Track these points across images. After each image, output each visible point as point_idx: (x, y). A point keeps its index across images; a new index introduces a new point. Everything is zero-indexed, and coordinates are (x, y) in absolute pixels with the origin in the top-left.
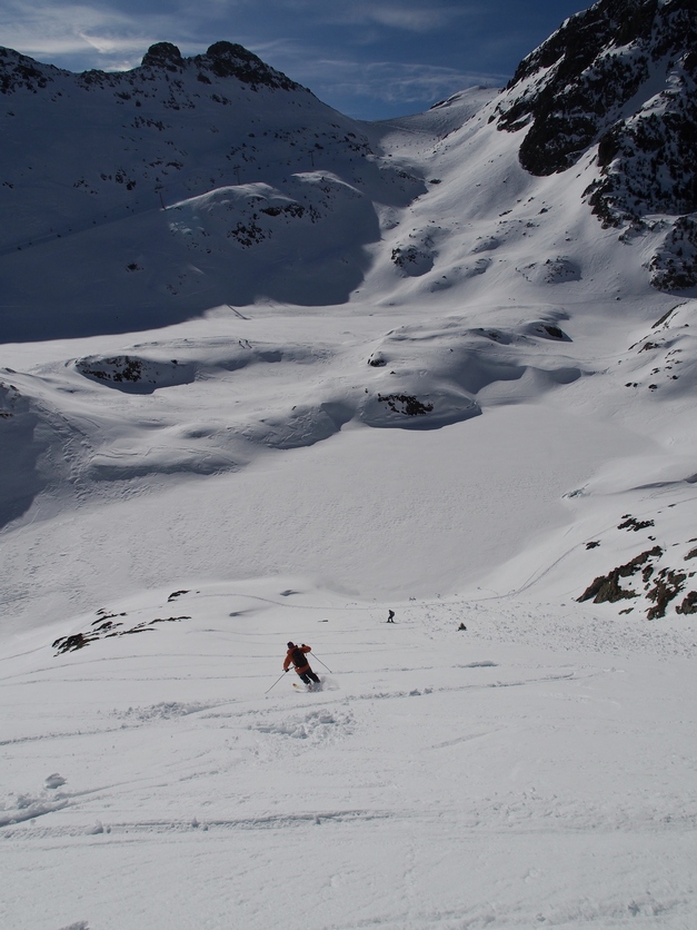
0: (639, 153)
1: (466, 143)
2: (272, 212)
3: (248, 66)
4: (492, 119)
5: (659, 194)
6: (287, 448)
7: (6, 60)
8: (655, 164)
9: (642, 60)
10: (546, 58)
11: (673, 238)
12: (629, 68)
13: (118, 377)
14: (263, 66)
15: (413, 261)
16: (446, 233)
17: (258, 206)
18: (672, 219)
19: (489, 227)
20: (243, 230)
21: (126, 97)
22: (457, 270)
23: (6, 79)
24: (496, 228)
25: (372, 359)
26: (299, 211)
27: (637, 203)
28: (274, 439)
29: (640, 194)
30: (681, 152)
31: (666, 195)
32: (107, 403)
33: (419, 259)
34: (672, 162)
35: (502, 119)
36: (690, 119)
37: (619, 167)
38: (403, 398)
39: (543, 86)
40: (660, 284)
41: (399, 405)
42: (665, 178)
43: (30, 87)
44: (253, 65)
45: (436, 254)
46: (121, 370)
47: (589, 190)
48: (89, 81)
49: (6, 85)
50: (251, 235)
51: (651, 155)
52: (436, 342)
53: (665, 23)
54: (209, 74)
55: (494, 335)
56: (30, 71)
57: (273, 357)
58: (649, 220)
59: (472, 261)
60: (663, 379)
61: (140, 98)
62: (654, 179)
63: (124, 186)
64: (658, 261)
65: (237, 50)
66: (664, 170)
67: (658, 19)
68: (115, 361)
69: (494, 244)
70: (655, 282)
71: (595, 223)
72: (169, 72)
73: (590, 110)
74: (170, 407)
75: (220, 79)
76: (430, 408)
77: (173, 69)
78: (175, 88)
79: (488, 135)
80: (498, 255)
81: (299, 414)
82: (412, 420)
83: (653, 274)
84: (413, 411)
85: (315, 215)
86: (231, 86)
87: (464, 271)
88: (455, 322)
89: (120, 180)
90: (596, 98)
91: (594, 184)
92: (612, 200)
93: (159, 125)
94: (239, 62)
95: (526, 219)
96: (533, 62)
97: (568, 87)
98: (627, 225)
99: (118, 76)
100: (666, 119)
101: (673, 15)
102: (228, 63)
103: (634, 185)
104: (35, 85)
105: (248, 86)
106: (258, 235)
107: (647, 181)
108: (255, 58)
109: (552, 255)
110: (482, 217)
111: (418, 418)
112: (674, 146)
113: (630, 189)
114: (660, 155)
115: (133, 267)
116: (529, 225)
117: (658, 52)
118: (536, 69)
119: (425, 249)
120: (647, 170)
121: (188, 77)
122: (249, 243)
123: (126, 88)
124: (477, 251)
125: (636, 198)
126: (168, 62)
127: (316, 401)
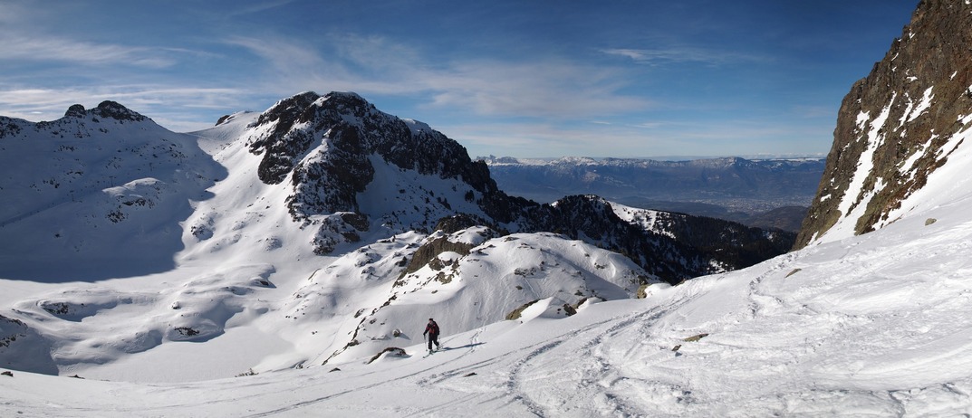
0: (310, 182)
1: (234, 157)
2: (129, 204)
3: (118, 112)
4: (247, 145)
5: (319, 203)
6: (134, 352)
7: (3, 122)
8: (317, 187)
9: (310, 132)
10: (272, 116)
11: (322, 229)
12: (305, 136)
13: (59, 312)
14: (126, 110)
15: (203, 233)
16: (220, 216)
17: (122, 201)
18: (322, 218)
19: (242, 214)
20: (114, 214)
21: (56, 133)
22: (224, 240)
23: (3, 131)
24: (245, 216)
25: (174, 306)
26: (143, 203)
27: (308, 208)
28: (127, 349)
29: (310, 204)
30: (329, 180)
31: (322, 203)
32: (56, 327)
33: (205, 232)
34: (325, 185)
35: (251, 146)
36: (332, 164)
37: (301, 189)
38: (186, 329)
39: (270, 134)
40: (317, 252)
41: (183, 331)
42: (322, 194)
43: (12, 134)
44: (121, 110)
45: (214, 229)
46: (60, 309)
47: (287, 200)
48: (39, 127)
49: (2, 135)
50: (117, 217)
51: (315, 182)
52: (205, 295)
53: (320, 116)
54: (98, 117)
55: (234, 290)
56: (13, 126)
57: (128, 301)
58: (313, 218)
59: (232, 235)
60: (299, 314)
61: (63, 133)
62: (316, 195)
63: (54, 186)
64: (316, 240)
65: (114, 104)
66: (321, 189)
67: (317, 113)
68: (57, 305)
69: (242, 226)
70: (315, 251)
71: (290, 217)
72: (78, 119)
73: (289, 155)
74: (82, 330)
75: (104, 119)
76: (198, 332)
77: (80, 117)
78: (81, 126)
79: (244, 155)
80: (245, 232)
81: (139, 336)
82: (190, 338)
83: (314, 247)
84: (191, 333)
85: (151, 204)
86: (109, 122)
87: (228, 242)
88: (218, 278)
89: (52, 183)
90: (291, 149)
91: (290, 197)
92: (297, 207)
93: (72, 149)
94: (115, 110)
95: (260, 212)
96: (266, 118)
97: (279, 143)
98: (303, 221)
99: (53, 123)
100: (321, 165)
101: (323, 112)
102: (109, 110)
103: (307, 199)
104: (15, 133)
105: (118, 121)
106: (121, 217)
107: (313, 196)
108: (123, 107)
109: (269, 235)
110: (239, 207)
111: (193, 337)
112: (325, 177)
113: (305, 201)
114: (319, 182)
115: (57, 236)
116: (261, 216)
117: (318, 129)
118: (267, 121)
119: (209, 226)
120: (313, 190)
121: (87, 120)
122: (116, 221)
123: (56, 128)
124: (234, 229)
125: (307, 206)
126: (78, 113)
127: (146, 330)
